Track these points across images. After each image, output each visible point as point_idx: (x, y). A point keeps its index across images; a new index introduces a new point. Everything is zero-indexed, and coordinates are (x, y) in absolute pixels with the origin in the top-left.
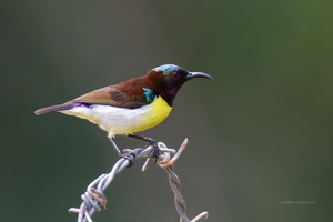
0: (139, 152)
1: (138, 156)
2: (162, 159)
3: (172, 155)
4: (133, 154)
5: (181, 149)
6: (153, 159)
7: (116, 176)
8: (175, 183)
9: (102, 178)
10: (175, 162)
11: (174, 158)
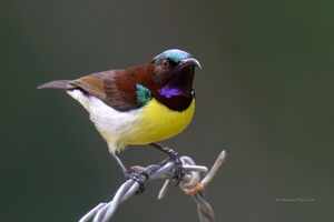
0: (154, 170)
1: (152, 177)
2: (187, 181)
3: (202, 175)
4: (144, 174)
5: (215, 167)
6: (174, 181)
7: (121, 206)
8: (207, 215)
9: (99, 209)
10: (208, 186)
11: (205, 180)
